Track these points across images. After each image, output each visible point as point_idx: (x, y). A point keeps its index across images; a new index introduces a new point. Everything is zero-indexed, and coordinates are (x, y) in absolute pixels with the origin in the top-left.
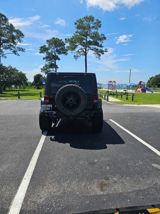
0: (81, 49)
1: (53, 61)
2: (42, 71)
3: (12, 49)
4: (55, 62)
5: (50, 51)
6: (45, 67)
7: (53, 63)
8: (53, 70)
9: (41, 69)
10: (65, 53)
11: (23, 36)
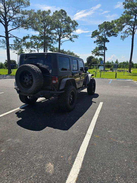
0: (129, 29)
1: (103, 44)
2: (92, 54)
3: (68, 37)
4: (104, 45)
5: (100, 35)
6: (95, 50)
7: (103, 45)
8: (102, 52)
9: (92, 51)
10: (115, 35)
11: (77, 25)
